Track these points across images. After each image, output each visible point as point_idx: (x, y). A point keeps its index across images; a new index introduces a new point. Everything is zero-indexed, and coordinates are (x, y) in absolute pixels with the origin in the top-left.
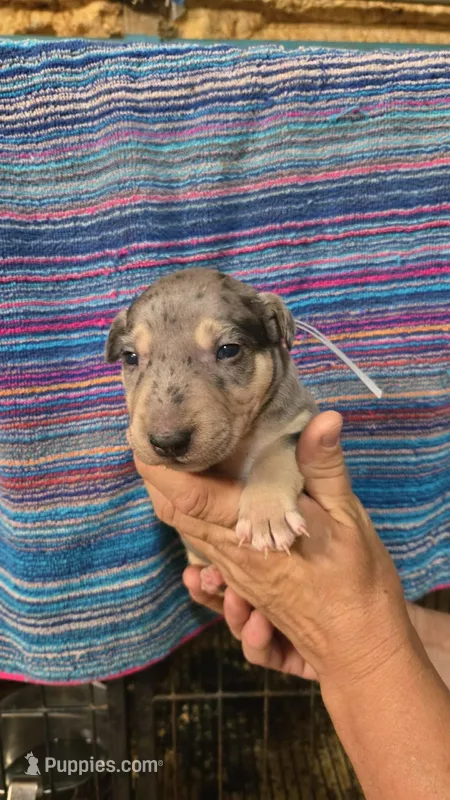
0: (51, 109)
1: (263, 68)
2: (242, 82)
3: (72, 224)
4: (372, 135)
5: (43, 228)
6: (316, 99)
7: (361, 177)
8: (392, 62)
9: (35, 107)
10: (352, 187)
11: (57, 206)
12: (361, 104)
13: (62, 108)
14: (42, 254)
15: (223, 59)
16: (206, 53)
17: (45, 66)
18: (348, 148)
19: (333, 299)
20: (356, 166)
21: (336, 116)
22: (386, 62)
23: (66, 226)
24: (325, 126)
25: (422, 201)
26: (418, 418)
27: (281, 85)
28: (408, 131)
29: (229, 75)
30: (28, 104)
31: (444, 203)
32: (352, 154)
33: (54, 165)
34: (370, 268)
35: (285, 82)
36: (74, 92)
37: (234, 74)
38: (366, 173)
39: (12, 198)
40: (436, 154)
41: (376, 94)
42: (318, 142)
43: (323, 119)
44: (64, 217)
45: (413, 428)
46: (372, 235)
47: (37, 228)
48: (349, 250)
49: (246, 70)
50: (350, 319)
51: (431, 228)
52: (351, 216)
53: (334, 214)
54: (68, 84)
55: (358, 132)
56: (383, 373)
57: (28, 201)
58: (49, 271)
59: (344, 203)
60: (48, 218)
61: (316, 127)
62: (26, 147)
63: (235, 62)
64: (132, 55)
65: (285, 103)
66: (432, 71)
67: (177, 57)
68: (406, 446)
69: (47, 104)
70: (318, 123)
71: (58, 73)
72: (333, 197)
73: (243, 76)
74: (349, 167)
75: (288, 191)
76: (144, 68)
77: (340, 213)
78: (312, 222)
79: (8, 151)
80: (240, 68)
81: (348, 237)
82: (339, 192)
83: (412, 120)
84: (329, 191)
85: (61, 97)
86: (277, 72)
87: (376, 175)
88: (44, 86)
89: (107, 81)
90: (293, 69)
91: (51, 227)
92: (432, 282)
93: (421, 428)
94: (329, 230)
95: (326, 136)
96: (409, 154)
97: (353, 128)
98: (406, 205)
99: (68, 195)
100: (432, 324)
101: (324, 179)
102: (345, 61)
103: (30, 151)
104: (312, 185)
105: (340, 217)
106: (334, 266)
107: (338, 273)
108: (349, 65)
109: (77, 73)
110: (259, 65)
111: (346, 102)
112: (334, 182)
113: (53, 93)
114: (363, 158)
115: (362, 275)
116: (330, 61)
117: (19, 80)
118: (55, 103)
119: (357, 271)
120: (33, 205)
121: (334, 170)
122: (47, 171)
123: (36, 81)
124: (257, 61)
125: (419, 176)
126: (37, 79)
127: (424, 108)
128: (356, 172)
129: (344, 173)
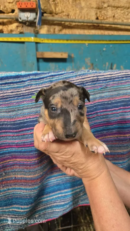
0: (30, 91)
1: (83, 77)
2: (78, 81)
3: (35, 119)
4: (109, 92)
5: (28, 120)
6: (95, 84)
7: (107, 101)
8: (113, 74)
9: (26, 90)
10: (104, 104)
11: (32, 115)
12: (106, 85)
13: (33, 90)
14: (28, 127)
15: (73, 75)
16: (69, 74)
17: (29, 80)
18: (103, 95)
19: (100, 129)
20: (105, 99)
21: (101, 88)
22: (111, 74)
23: (34, 119)
24: (98, 90)
25: (121, 106)
26: (122, 156)
27: (87, 81)
28: (117, 90)
29: (75, 79)
30: (24, 90)
31: (126, 107)
32: (104, 96)
33: (30, 104)
34: (109, 122)
35: (88, 80)
36: (36, 86)
37: (76, 79)
38: (108, 101)
39: (21, 114)
40: (124, 95)
41: (110, 82)
42: (96, 94)
43: (97, 88)
44: (33, 117)
45: (121, 159)
46: (109, 114)
47: (27, 120)
48: (104, 118)
49: (79, 78)
50: (104, 133)
51: (123, 112)
52: (104, 110)
53: (100, 110)
54: (35, 84)
55: (105, 91)
56: (112, 146)
57: (24, 114)
58: (30, 131)
59: (103, 107)
60: (30, 117)
61: (96, 90)
62: (24, 100)
63: (76, 76)
64: (50, 76)
65: (89, 85)
66: (122, 76)
67: (62, 76)
68: (119, 164)
69: (29, 90)
70: (96, 89)
71: (32, 82)
72: (100, 106)
73: (78, 79)
74: (103, 99)
75: (90, 106)
76: (54, 79)
77: (102, 110)
78: (95, 112)
79: (19, 102)
80: (78, 77)
81: (103, 115)
82: (101, 105)
83: (118, 88)
84: (99, 104)
85: (33, 88)
86: (86, 78)
87: (110, 101)
88: (28, 85)
89: (45, 84)
90: (90, 77)
91: (30, 120)
92: (124, 125)
93: (123, 159)
94: (99, 113)
95: (98, 92)
96: (117, 95)
97: (104, 90)
98: (117, 107)
99: (34, 112)
100: (124, 135)
101: (97, 102)
102: (102, 74)
103: (25, 101)
104: (95, 103)
105: (102, 111)
106: (100, 122)
107: (102, 123)
108: (103, 75)
109: (37, 81)
110: (82, 76)
111: (103, 84)
112: (100, 102)
113: (30, 87)
114: (107, 97)
115: (107, 124)
116: (99, 75)
117: (22, 84)
118: (31, 89)
119: (105, 123)
120: (25, 115)
121: (100, 100)
122: (29, 106)
123: (27, 84)
124: (81, 76)
125: (120, 100)
126: (27, 83)
127: (121, 85)
128: (105, 100)
129: (102, 100)
